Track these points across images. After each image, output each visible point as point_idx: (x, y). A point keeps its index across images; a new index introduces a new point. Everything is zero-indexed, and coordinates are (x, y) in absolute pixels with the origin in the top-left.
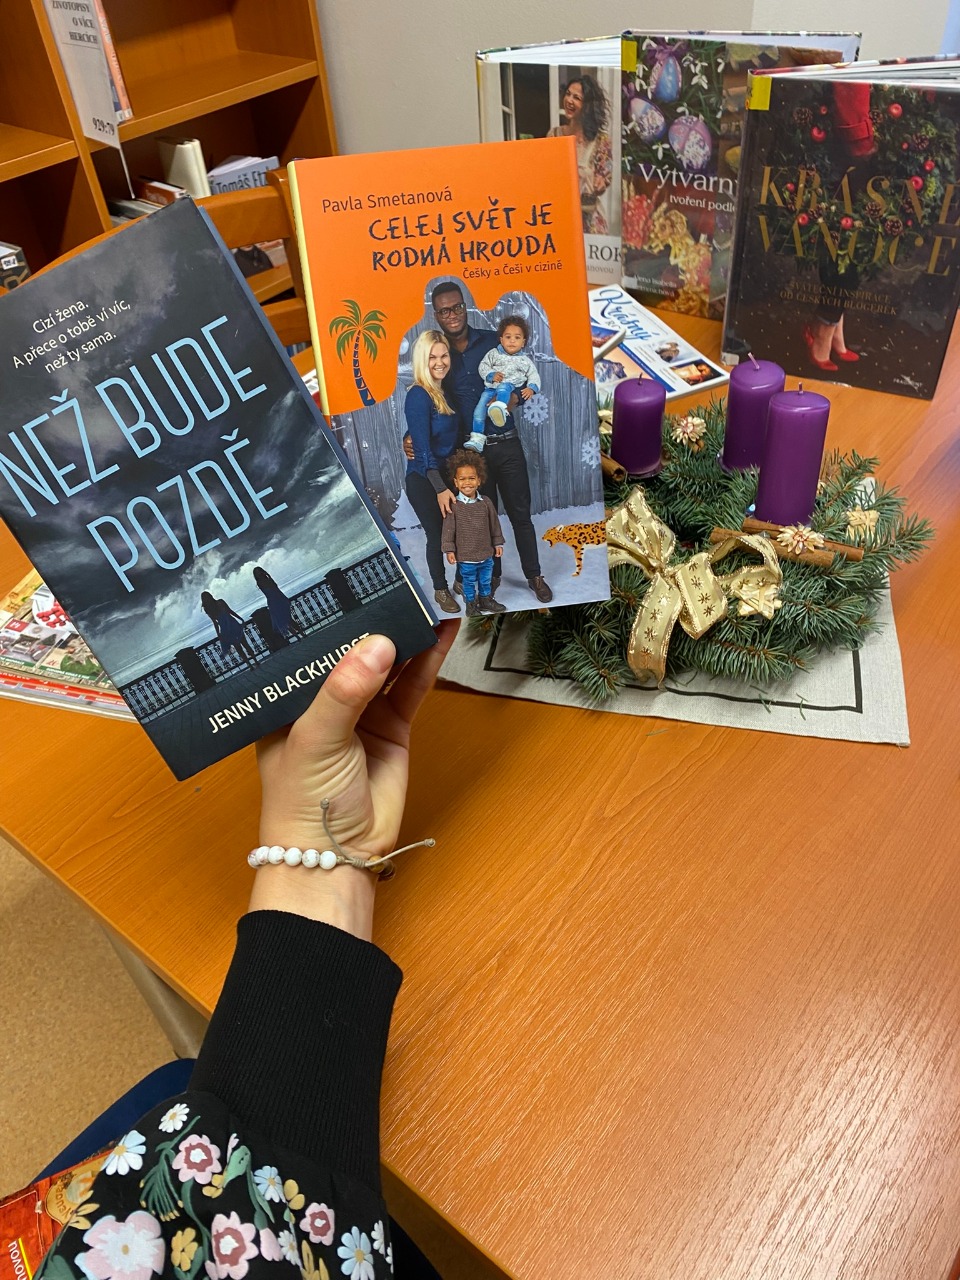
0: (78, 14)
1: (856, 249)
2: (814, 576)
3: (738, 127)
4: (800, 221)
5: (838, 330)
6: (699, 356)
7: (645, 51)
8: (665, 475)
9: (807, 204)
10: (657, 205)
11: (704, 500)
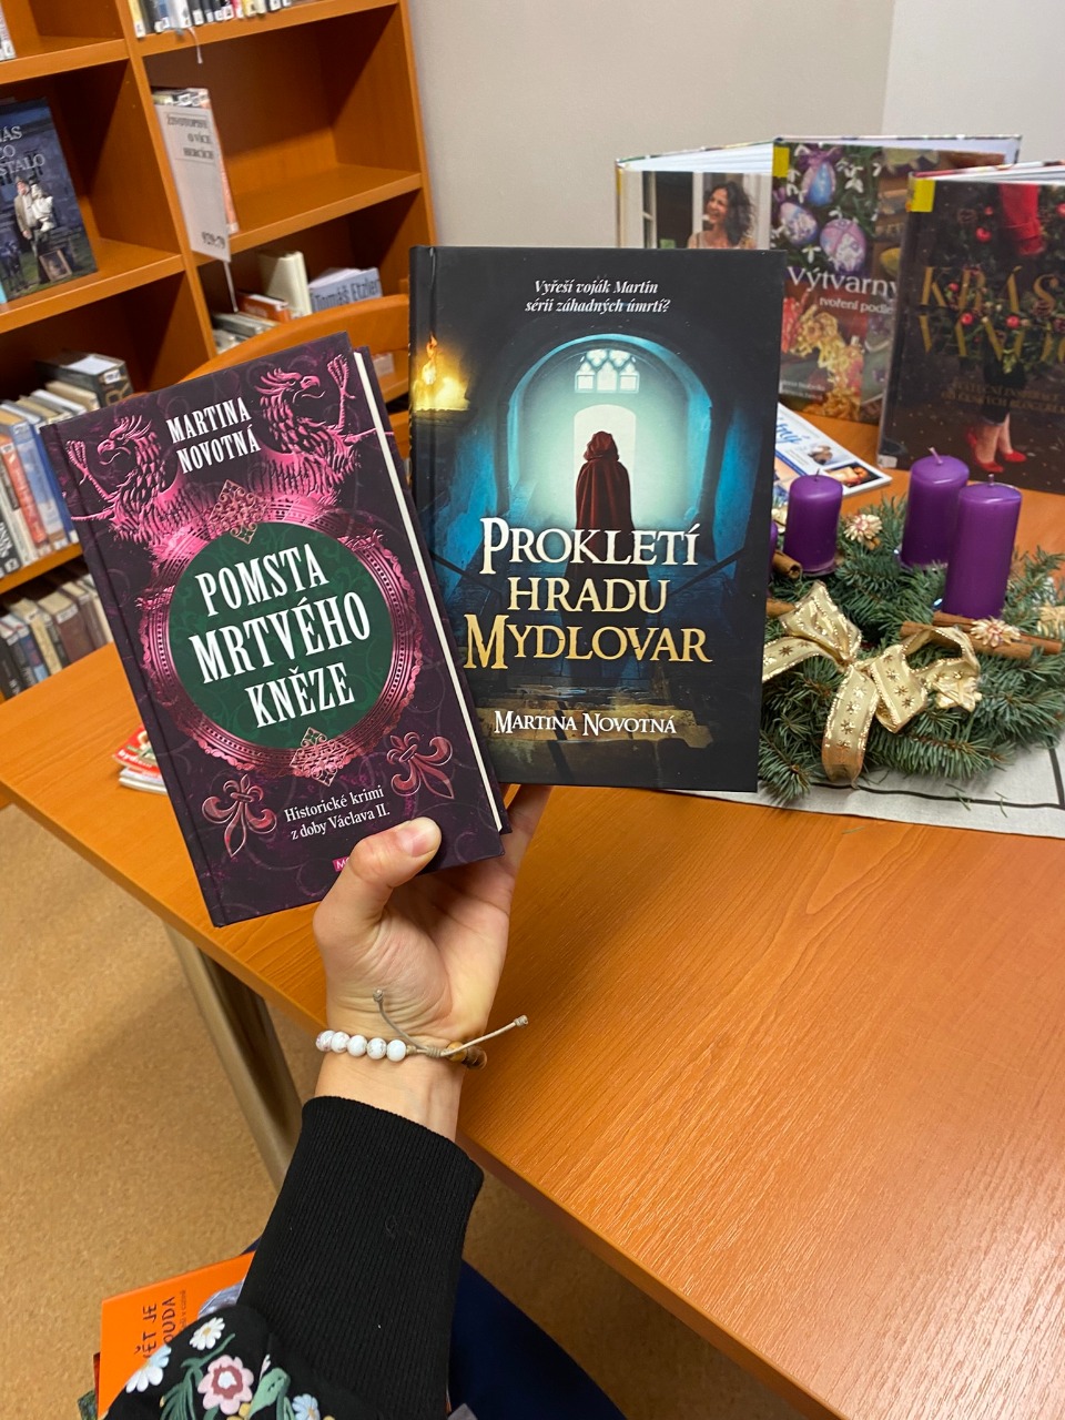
0: (195, 130)
1: (1023, 349)
2: (1010, 668)
3: (894, 230)
4: (964, 320)
5: (1004, 430)
6: (854, 459)
7: (798, 158)
8: (841, 572)
9: (971, 303)
10: (806, 308)
11: (883, 597)
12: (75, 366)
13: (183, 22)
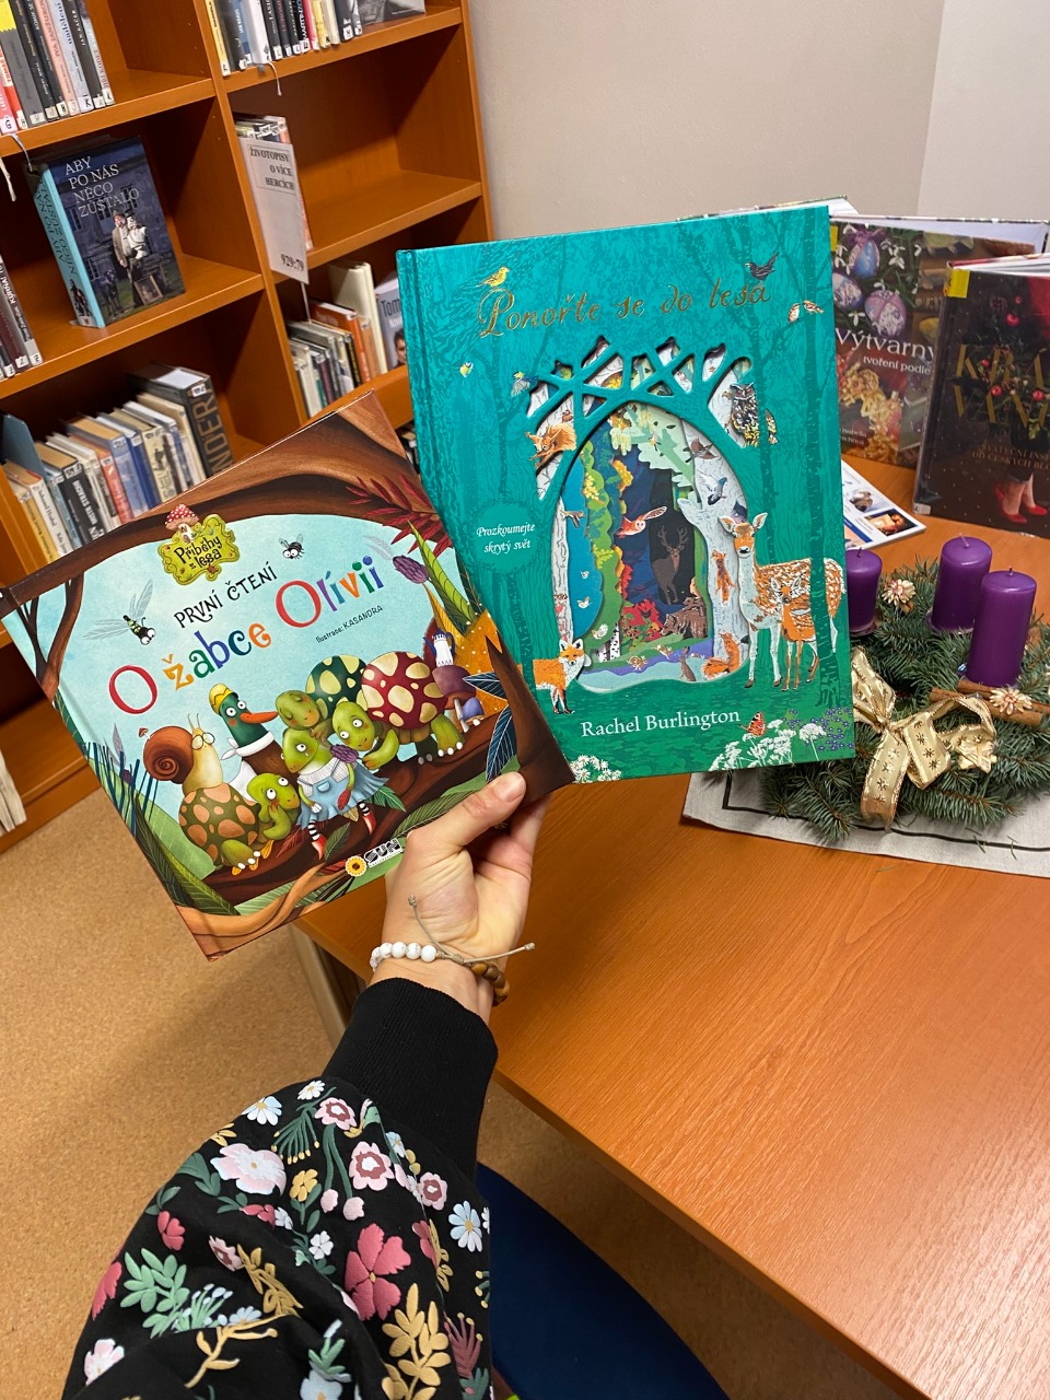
0: (277, 163)
1: (1046, 418)
2: (1022, 733)
3: (932, 303)
5: (1029, 487)
6: (892, 506)
7: (846, 235)
8: (880, 634)
10: (851, 364)
11: (916, 654)
12: (163, 380)
13: (265, 58)
